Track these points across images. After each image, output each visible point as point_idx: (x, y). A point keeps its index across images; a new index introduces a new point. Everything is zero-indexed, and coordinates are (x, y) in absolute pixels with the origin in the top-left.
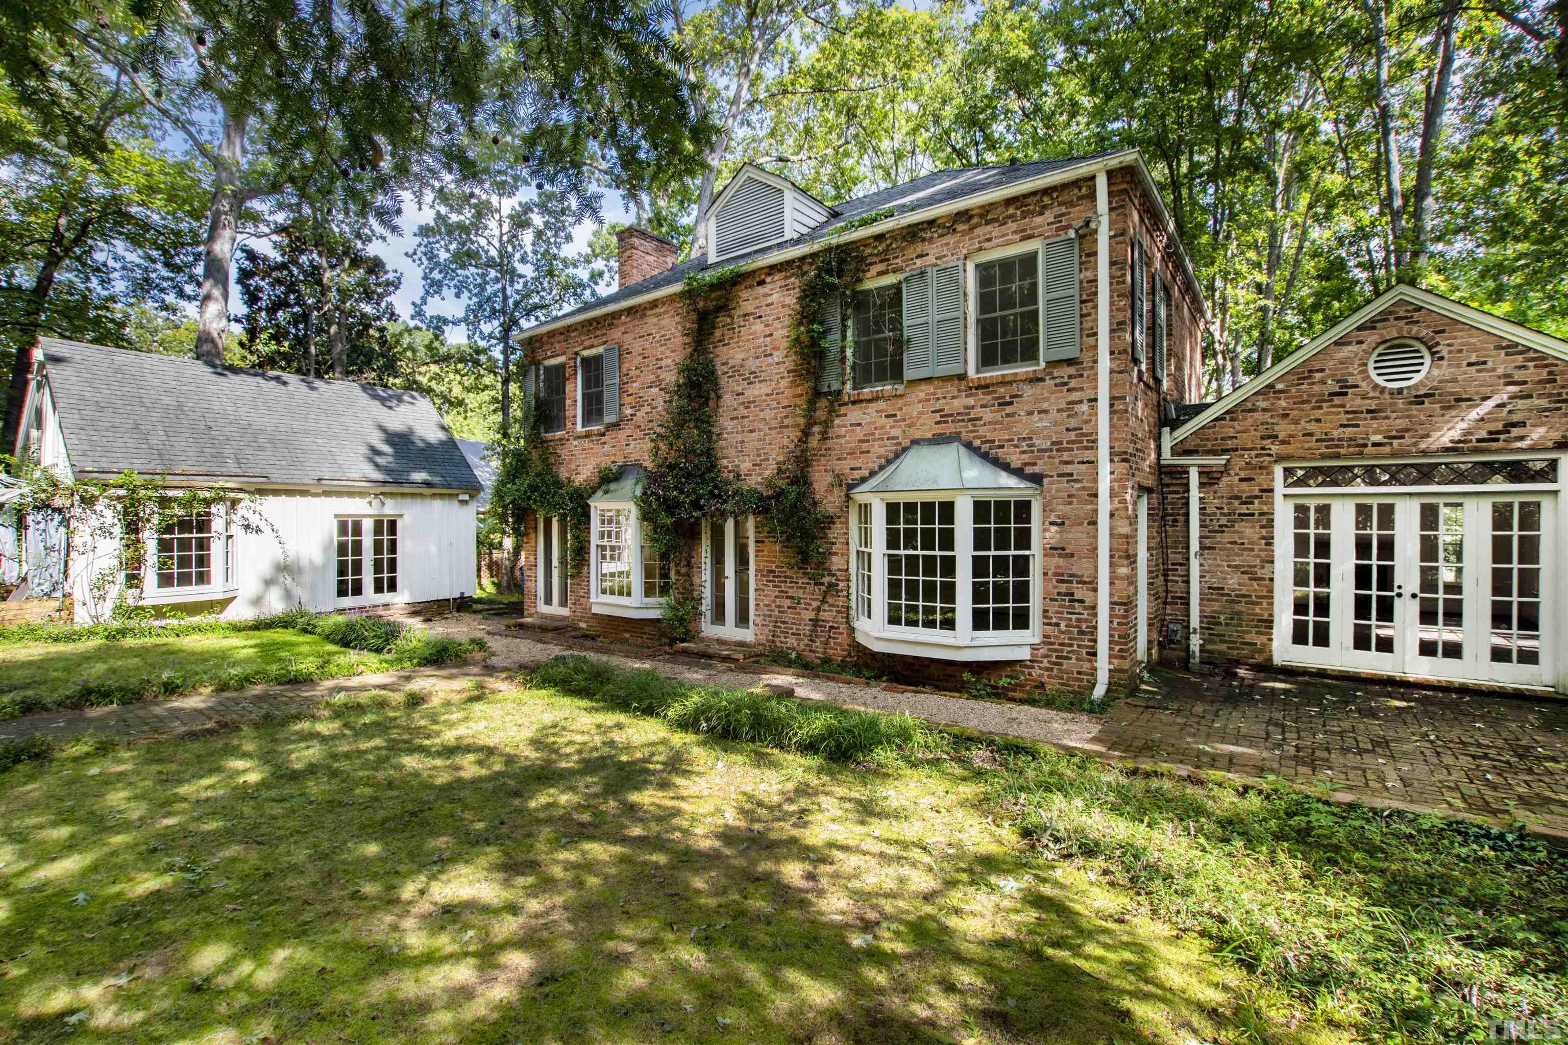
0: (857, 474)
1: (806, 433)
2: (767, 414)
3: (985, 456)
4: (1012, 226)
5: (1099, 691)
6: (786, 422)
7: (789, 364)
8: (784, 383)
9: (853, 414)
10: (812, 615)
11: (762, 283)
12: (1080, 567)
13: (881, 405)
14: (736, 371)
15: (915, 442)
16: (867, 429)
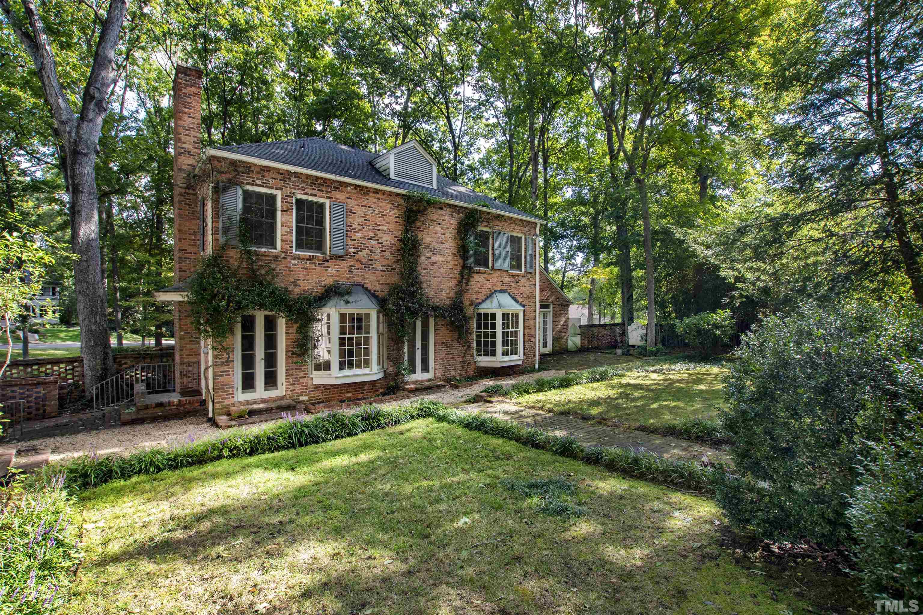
0: (478, 301)
1: (460, 282)
2: (442, 270)
3: (513, 298)
4: (519, 228)
5: (537, 366)
6: (451, 275)
7: (452, 250)
8: (450, 258)
9: (476, 277)
10: (461, 359)
11: (441, 209)
12: (532, 332)
13: (485, 276)
14: (428, 246)
15: (496, 291)
16: (481, 284)
